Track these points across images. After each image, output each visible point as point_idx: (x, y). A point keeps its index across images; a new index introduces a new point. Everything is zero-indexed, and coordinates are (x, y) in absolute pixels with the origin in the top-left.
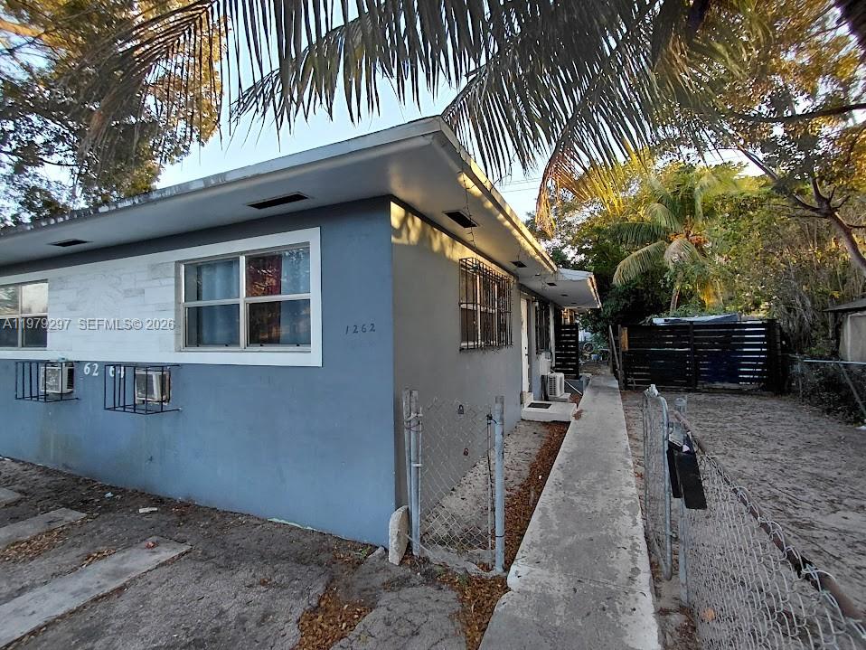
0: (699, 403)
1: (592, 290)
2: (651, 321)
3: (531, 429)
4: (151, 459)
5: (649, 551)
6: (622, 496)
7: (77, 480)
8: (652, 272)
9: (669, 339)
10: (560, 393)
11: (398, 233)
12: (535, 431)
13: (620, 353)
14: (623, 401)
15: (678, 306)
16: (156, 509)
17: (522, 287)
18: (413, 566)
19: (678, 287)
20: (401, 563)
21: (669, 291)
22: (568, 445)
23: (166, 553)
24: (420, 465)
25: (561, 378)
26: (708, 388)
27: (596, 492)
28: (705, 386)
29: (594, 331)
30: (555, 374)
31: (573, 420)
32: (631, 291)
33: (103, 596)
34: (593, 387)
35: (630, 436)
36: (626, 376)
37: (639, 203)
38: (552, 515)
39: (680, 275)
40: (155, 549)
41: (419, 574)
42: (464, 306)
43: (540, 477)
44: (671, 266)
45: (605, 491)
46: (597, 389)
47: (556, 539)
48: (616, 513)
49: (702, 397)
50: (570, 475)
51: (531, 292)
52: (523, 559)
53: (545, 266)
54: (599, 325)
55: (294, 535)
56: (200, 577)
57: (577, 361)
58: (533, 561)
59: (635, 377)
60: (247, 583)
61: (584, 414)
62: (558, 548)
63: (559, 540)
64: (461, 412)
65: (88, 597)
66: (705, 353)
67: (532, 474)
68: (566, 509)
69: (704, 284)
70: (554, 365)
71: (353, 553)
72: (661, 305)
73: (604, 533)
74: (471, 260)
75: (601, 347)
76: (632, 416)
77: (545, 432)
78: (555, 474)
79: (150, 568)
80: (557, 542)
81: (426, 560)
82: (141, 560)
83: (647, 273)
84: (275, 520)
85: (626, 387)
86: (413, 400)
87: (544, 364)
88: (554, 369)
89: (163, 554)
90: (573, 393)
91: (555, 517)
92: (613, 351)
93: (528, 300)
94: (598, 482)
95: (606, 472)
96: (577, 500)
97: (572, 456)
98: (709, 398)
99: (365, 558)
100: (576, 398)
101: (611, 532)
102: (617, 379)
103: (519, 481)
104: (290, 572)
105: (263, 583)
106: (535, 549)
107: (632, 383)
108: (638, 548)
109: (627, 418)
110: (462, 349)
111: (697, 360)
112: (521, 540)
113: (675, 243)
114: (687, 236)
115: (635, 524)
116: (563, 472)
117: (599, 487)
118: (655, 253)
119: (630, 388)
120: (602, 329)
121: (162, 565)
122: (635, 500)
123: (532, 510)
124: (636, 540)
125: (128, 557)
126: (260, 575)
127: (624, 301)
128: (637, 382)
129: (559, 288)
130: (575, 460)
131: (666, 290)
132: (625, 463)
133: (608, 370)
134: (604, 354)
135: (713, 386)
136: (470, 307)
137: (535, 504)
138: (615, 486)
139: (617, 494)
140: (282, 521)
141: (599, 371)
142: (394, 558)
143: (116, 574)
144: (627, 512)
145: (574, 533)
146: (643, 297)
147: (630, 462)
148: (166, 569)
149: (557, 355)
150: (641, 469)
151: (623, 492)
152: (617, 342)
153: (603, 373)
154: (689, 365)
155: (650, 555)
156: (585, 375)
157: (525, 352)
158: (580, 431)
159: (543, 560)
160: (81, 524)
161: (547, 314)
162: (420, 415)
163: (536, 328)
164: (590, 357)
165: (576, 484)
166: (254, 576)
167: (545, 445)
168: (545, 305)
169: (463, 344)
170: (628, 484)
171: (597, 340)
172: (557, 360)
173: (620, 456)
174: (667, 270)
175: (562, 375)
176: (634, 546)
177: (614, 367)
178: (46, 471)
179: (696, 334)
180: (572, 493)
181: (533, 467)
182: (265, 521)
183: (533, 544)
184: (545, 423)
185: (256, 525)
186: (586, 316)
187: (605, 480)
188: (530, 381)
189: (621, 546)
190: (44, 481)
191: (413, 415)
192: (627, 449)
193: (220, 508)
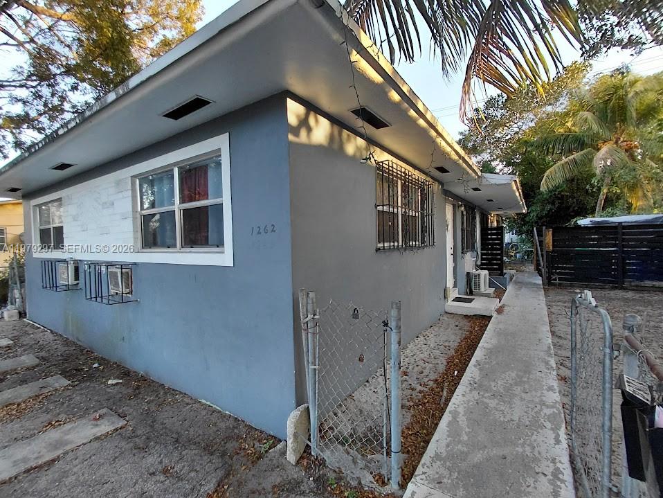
0: (626, 300)
1: (517, 194)
2: (575, 222)
3: (453, 322)
4: (123, 339)
5: (575, 481)
6: (543, 403)
7: (82, 351)
8: (578, 180)
9: (593, 240)
10: (484, 288)
11: (296, 130)
12: (457, 323)
13: (544, 253)
14: (546, 296)
15: (604, 209)
16: (121, 381)
17: (447, 193)
18: (308, 468)
19: (605, 191)
20: (298, 463)
21: (595, 195)
22: (488, 339)
23: (105, 427)
24: (317, 367)
25: (485, 275)
26: (637, 286)
27: (515, 395)
28: (633, 284)
29: (520, 233)
30: (480, 271)
31: (495, 315)
32: (556, 196)
33: (36, 467)
34: (516, 283)
35: (553, 333)
36: (550, 273)
37: (567, 114)
38: (462, 421)
39: (608, 180)
40: (99, 422)
41: (311, 479)
42: (380, 208)
43: (456, 372)
44: (598, 172)
45: (524, 395)
46: (520, 284)
47: (462, 453)
48: (536, 425)
49: (630, 295)
50: (487, 373)
51: (456, 197)
52: (423, 476)
53: (468, 170)
54: (524, 229)
55: (214, 418)
56: (116, 458)
57: (501, 259)
58: (434, 480)
59: (558, 274)
60: (152, 470)
61: (506, 309)
62: (464, 465)
63: (467, 454)
64: (356, 316)
65: (23, 467)
66: (633, 252)
67: (448, 369)
68: (478, 414)
69: (633, 188)
70: (479, 263)
71: (257, 444)
72: (586, 209)
73: (520, 450)
74: (387, 163)
75: (526, 248)
76: (555, 312)
77: (466, 324)
78: (471, 372)
79: (85, 441)
80: (463, 456)
81: (322, 463)
82: (82, 432)
83: (573, 180)
84: (204, 401)
85: (549, 283)
86: (310, 302)
87: (469, 262)
88: (478, 267)
89: (103, 427)
90: (497, 287)
91: (466, 423)
92: (537, 251)
93: (454, 206)
94: (516, 384)
95: (525, 372)
96: (492, 403)
97: (490, 353)
98: (637, 296)
99: (266, 452)
100: (499, 293)
101: (528, 449)
102: (541, 275)
103: (433, 377)
104: (193, 461)
105: (165, 471)
106: (438, 463)
107: (555, 279)
108: (560, 476)
109: (550, 314)
110: (378, 250)
111: (624, 259)
112: (425, 448)
113: (604, 150)
114: (616, 142)
115: (558, 441)
116: (480, 369)
117: (518, 390)
118: (581, 161)
119: (554, 285)
120: (527, 232)
121: (97, 439)
122: (558, 409)
123: (442, 411)
124: (559, 465)
125: (76, 427)
126: (166, 461)
127: (549, 207)
128: (560, 279)
129: (484, 193)
130: (493, 357)
131: (592, 194)
132: (547, 363)
133: (532, 268)
134: (529, 253)
135: (642, 284)
136: (386, 209)
137: (446, 405)
138: (536, 390)
139: (537, 400)
140: (208, 403)
141: (523, 268)
142: (291, 457)
143: (56, 445)
144: (548, 425)
145: (485, 447)
146: (568, 202)
147: (553, 363)
148: (96, 444)
149: (482, 254)
150: (565, 372)
151: (544, 399)
152: (541, 242)
153: (528, 270)
154: (614, 264)
155: (576, 489)
156: (508, 272)
157: (449, 251)
158: (501, 326)
159: (445, 480)
160: (64, 390)
161: (474, 218)
162: (317, 317)
163: (462, 230)
164: (516, 256)
165: (493, 384)
166: (161, 462)
167: (465, 338)
168: (471, 209)
169: (380, 245)
170: (550, 389)
171: (522, 241)
172: (482, 259)
173: (542, 354)
174: (594, 175)
175: (486, 272)
176: (557, 473)
177: (538, 265)
178: (67, 342)
179: (624, 234)
180: (486, 395)
181: (450, 361)
182: (196, 401)
183: (437, 456)
184: (466, 317)
185: (188, 404)
186: (512, 221)
187: (524, 382)
188: (455, 278)
189: (540, 470)
190: (62, 349)
191: (310, 316)
192: (549, 347)
193: (167, 385)
